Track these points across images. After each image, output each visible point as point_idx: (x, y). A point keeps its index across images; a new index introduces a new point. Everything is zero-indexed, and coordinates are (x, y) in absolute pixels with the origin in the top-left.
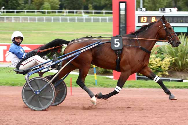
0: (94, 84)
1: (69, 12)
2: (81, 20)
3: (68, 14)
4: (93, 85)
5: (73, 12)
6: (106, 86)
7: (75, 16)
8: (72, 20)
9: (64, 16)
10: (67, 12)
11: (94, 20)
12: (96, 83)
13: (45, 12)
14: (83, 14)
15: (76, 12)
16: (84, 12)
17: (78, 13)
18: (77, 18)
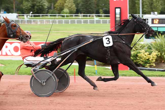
0: (95, 73)
1: (84, 16)
2: (92, 22)
3: (82, 17)
4: (94, 75)
5: (87, 16)
6: (104, 75)
7: (88, 19)
8: (86, 22)
9: (79, 19)
10: (82, 16)
11: (103, 22)
12: (96, 72)
13: (64, 15)
14: (95, 17)
15: (89, 16)
16: (95, 16)
17: (91, 16)
18: (90, 20)
